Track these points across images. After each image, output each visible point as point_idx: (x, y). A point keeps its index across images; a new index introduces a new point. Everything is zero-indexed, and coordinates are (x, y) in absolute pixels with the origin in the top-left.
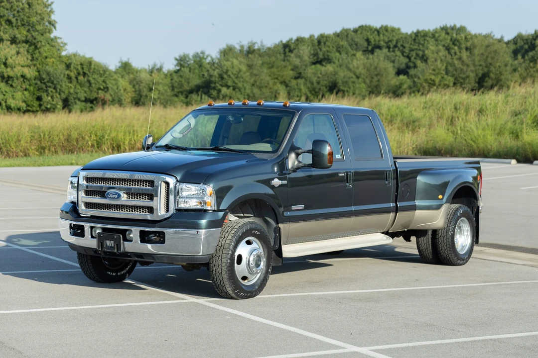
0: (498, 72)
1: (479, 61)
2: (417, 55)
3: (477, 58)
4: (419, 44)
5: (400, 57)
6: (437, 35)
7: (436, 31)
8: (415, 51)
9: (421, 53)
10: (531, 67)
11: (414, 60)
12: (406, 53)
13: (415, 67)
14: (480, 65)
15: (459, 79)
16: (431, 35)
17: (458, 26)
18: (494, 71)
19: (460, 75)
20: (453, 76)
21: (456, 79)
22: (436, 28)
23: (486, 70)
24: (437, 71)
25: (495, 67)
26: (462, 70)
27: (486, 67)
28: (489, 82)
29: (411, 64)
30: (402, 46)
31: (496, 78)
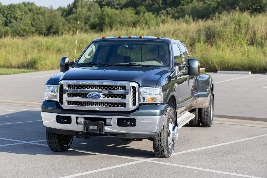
0: (57, 25)
1: (48, 20)
2: (11, 16)
3: (46, 18)
4: (12, 11)
5: (2, 17)
6: (20, 7)
7: (20, 5)
8: (10, 14)
9: (13, 16)
10: (75, 23)
11: (10, 19)
12: (5, 15)
13: (10, 22)
14: (48, 22)
15: (38, 28)
16: (17, 7)
17: (31, 2)
18: (55, 25)
19: (39, 27)
20: (34, 27)
21: (37, 29)
22: (20, 3)
23: (51, 24)
24: (27, 24)
25: (56, 23)
26: (39, 24)
27: (51, 23)
28: (53, 30)
29: (8, 21)
30: (3, 11)
31: (56, 28)
